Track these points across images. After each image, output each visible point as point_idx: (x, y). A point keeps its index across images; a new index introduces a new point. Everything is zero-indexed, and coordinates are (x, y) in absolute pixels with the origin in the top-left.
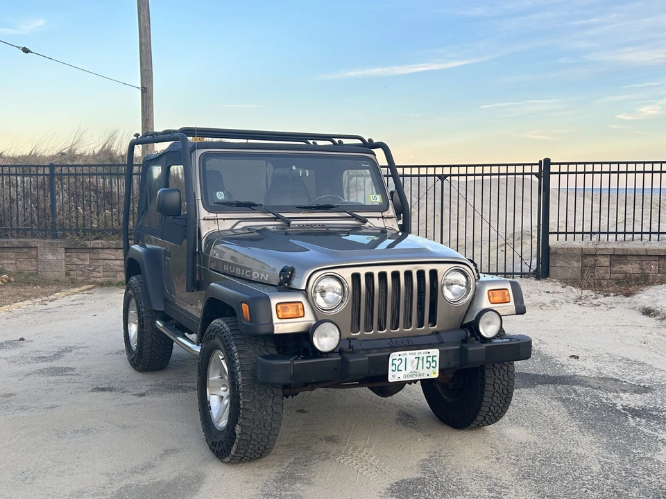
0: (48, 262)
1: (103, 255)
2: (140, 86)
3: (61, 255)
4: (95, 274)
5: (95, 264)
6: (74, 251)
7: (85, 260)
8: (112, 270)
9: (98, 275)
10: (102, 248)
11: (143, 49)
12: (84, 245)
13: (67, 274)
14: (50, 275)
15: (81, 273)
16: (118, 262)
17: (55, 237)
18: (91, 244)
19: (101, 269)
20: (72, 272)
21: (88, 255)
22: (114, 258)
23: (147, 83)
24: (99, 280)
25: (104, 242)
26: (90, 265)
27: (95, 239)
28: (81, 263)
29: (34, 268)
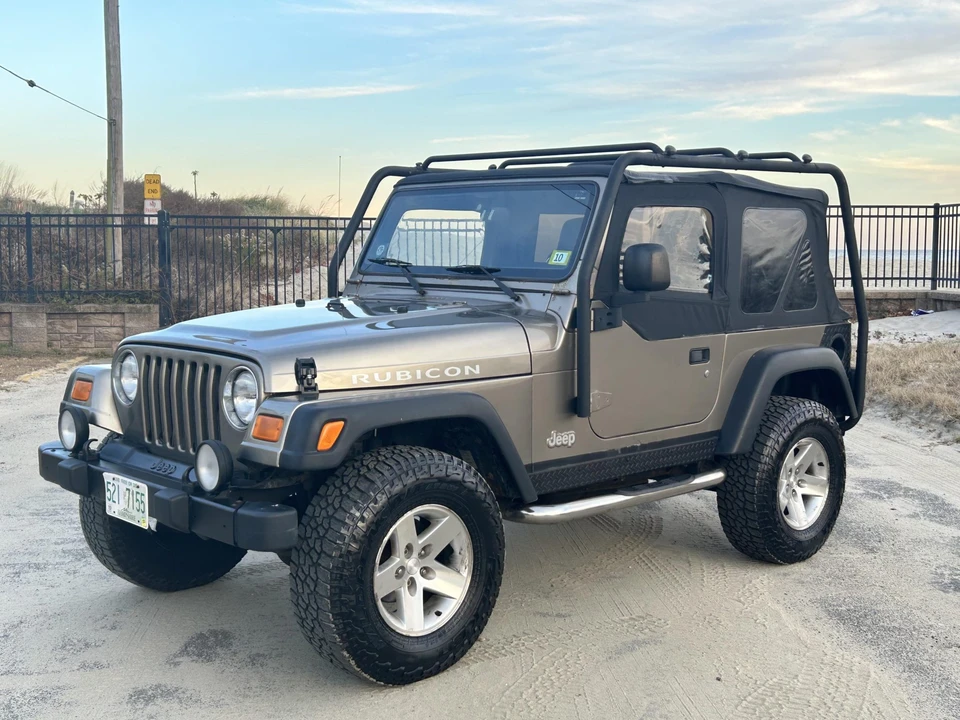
0: (26, 331)
1: (95, 320)
2: (107, 118)
3: (42, 322)
4: (85, 344)
5: (84, 332)
6: (58, 316)
7: (71, 327)
8: (106, 338)
9: (89, 345)
10: (94, 313)
12: (73, 309)
13: (49, 345)
14: (28, 346)
15: (67, 343)
16: (114, 330)
17: (32, 300)
18: (80, 308)
19: (92, 337)
20: (55, 343)
21: (75, 321)
22: (108, 324)
24: (90, 351)
25: (97, 306)
26: (78, 334)
27: (86, 302)
28: (66, 331)
29: (6, 339)
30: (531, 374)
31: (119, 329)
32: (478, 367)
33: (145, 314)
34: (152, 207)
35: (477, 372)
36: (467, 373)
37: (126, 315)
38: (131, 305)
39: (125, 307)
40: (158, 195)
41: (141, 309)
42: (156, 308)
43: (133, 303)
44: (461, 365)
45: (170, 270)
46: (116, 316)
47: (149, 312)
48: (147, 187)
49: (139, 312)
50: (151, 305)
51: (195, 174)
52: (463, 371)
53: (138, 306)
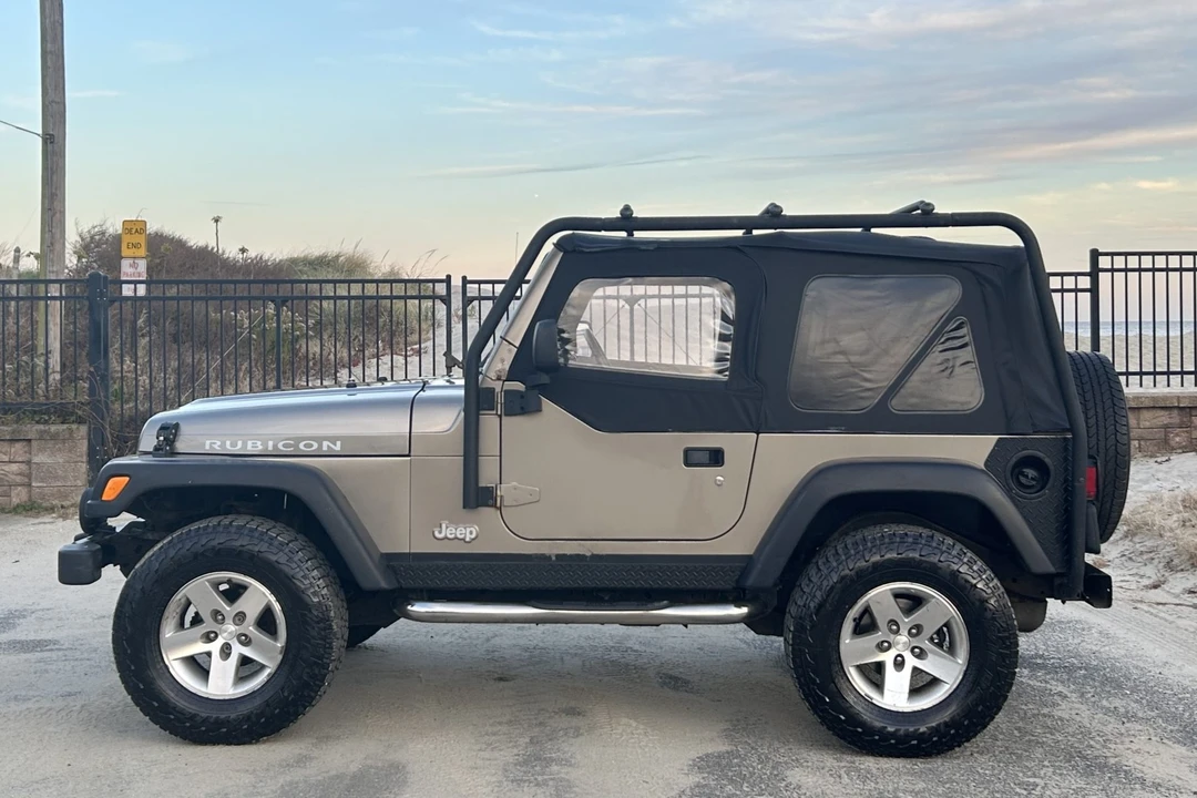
2: (40, 132)
11: (49, 63)
16: (14, 467)
22: (6, 458)
23: (54, 124)
30: (408, 456)
31: (24, 467)
32: (339, 443)
33: (64, 441)
34: (134, 268)
35: (338, 447)
36: (325, 448)
37: (33, 443)
38: (42, 427)
39: (32, 429)
40: (142, 252)
41: (57, 434)
42: (84, 429)
43: (46, 422)
44: (319, 440)
45: (107, 369)
46: (18, 446)
47: (71, 437)
48: (126, 239)
49: (54, 437)
50: (74, 426)
51: (217, 221)
52: (320, 446)
53: (53, 428)
